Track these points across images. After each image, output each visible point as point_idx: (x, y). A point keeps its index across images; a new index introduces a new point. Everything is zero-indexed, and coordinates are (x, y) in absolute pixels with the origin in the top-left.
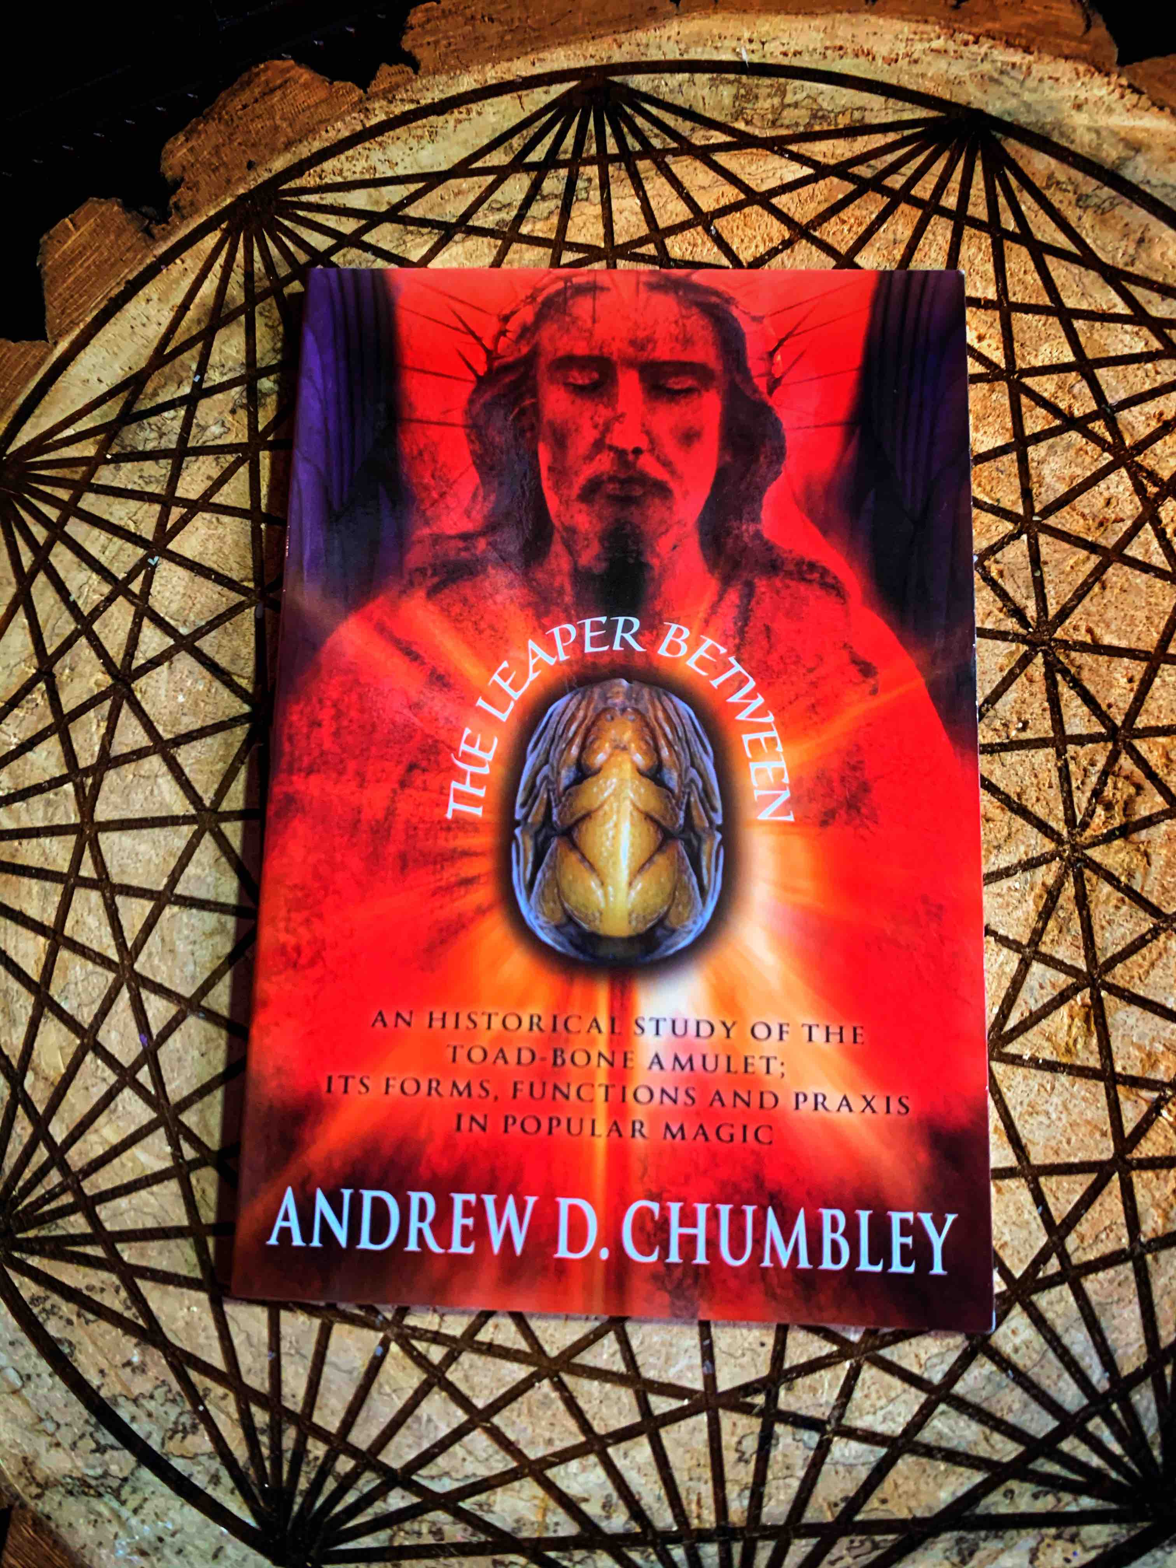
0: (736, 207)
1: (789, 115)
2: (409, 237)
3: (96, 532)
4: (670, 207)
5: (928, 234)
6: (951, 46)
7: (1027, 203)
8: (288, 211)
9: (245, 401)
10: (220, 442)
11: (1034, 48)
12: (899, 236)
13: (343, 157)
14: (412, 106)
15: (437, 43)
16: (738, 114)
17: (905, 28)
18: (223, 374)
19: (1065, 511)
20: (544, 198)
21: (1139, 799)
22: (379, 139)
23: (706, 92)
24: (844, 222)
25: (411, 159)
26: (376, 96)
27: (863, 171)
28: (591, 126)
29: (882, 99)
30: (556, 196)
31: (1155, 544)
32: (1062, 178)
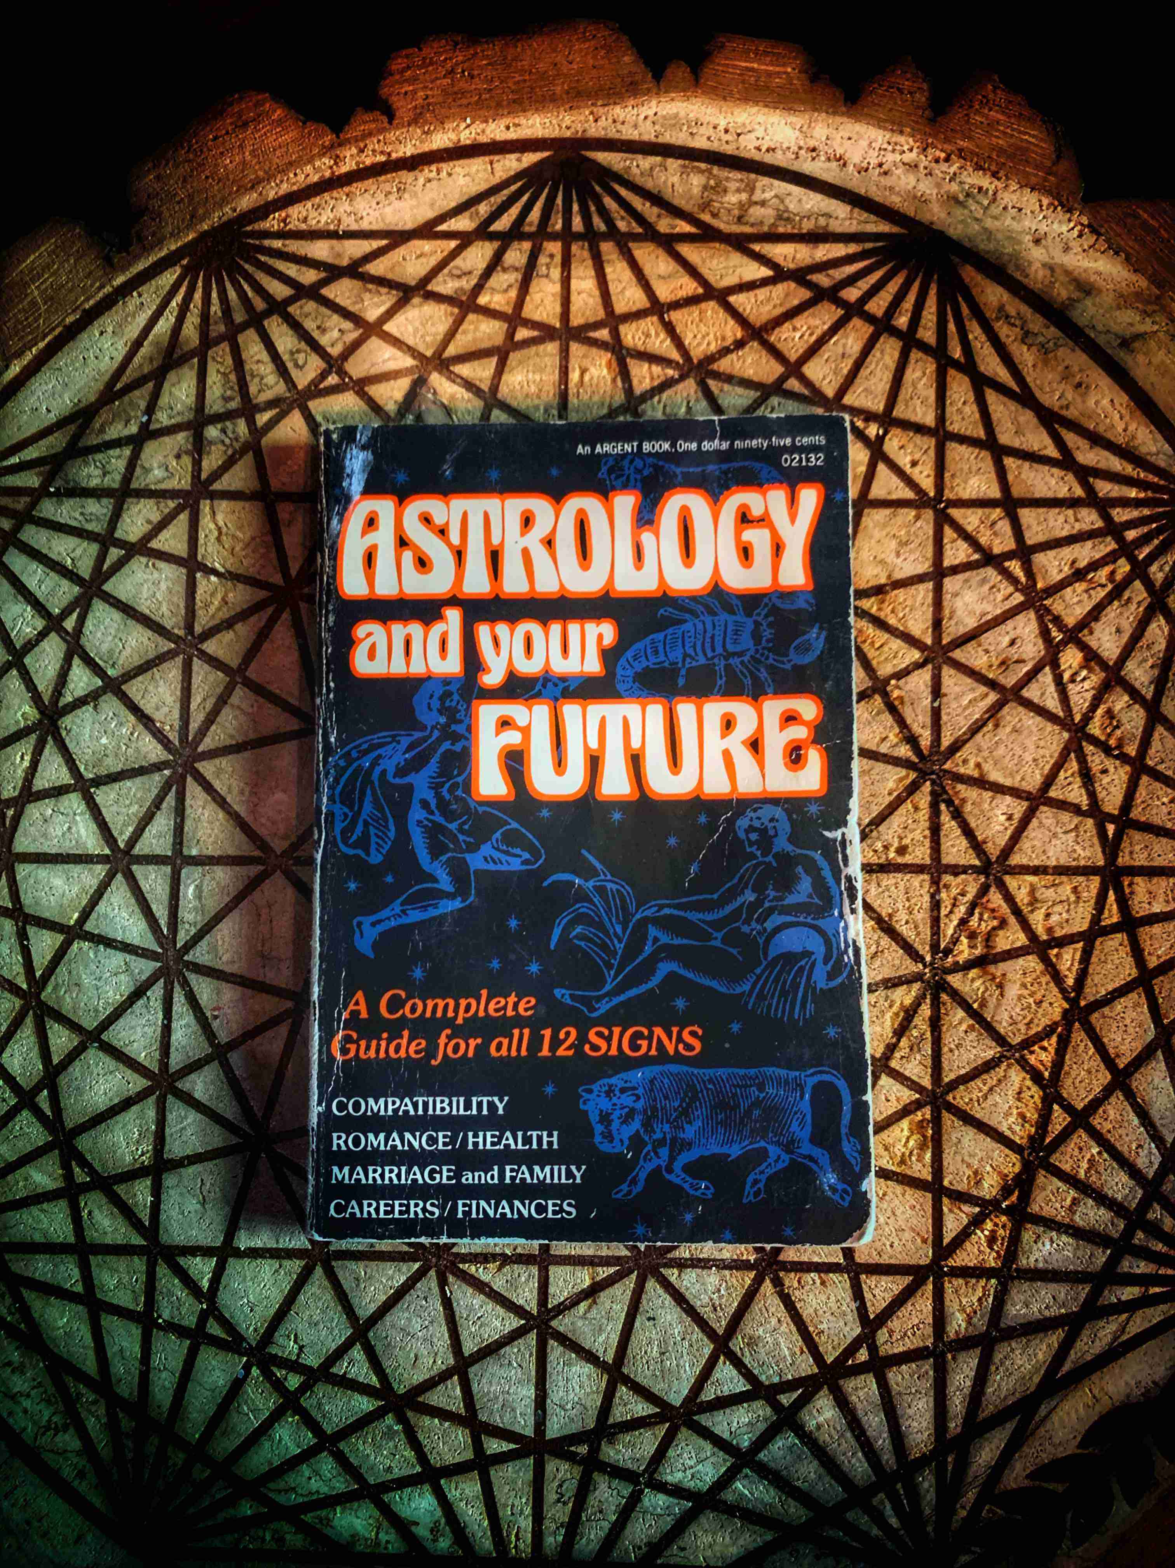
0: (692, 301)
1: (756, 212)
2: (367, 296)
3: (34, 565)
4: (628, 293)
5: (876, 353)
6: (924, 162)
7: (975, 332)
8: (251, 253)
9: (190, 447)
10: (163, 486)
11: (1002, 173)
12: (848, 351)
13: (309, 204)
14: (383, 158)
15: (414, 92)
16: (705, 206)
17: (879, 136)
18: (170, 418)
19: (970, 646)
20: (505, 270)
21: (1001, 933)
22: (346, 189)
23: (675, 179)
24: (795, 329)
25: (377, 214)
26: (348, 142)
27: (823, 280)
28: (559, 200)
29: (848, 208)
30: (517, 269)
31: (1052, 688)
32: (1013, 313)
